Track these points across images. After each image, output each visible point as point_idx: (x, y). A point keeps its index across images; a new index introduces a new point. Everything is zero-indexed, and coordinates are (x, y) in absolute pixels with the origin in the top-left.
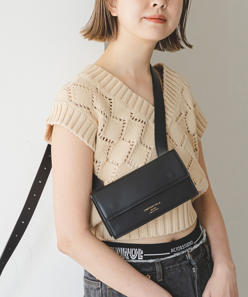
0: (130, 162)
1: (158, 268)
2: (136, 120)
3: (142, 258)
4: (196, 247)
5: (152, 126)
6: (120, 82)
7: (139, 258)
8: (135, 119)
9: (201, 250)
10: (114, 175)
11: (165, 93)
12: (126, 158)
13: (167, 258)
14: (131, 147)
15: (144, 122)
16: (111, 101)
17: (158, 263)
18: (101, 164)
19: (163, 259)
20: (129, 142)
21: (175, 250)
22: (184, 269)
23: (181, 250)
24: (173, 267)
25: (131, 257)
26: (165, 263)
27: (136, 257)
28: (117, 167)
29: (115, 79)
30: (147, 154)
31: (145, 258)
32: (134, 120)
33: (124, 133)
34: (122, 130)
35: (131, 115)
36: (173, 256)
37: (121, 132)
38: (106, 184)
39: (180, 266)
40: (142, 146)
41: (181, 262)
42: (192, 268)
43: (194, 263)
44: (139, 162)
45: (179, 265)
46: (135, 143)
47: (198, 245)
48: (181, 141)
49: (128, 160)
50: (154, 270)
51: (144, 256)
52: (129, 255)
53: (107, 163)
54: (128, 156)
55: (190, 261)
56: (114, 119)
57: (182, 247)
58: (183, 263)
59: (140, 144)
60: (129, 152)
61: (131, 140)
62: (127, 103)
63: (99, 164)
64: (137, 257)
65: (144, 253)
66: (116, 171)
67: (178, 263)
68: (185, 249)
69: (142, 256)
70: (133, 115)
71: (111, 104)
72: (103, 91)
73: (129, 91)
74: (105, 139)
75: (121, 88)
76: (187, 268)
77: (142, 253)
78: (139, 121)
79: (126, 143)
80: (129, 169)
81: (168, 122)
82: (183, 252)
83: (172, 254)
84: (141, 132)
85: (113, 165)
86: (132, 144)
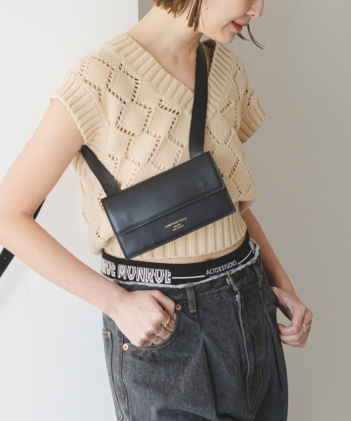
0: (155, 163)
1: (190, 295)
2: (166, 109)
3: (170, 282)
4: (239, 268)
5: (188, 117)
6: (152, 58)
7: (166, 282)
8: (164, 107)
9: (248, 273)
10: (134, 177)
11: (210, 76)
12: (149, 156)
13: (201, 282)
14: (157, 143)
15: (176, 112)
16: (137, 81)
17: (190, 288)
18: (119, 161)
19: (195, 283)
20: (155, 136)
21: (212, 271)
22: (224, 296)
23: (220, 273)
24: (209, 294)
25: (156, 280)
26: (199, 288)
27: (162, 281)
28: (137, 168)
29: (146, 54)
30: (176, 154)
31: (173, 282)
32: (162, 110)
33: (148, 124)
34: (147, 121)
35: (160, 102)
36: (208, 280)
37: (145, 122)
38: (123, 187)
39: (219, 292)
40: (172, 143)
41: (219, 287)
42: (234, 296)
43: (236, 289)
44: (166, 163)
45: (217, 291)
46: (162, 138)
47: (243, 266)
48: (224, 138)
49: (152, 159)
50: (185, 298)
51: (172, 279)
52: (154, 277)
53: (127, 161)
54: (152, 155)
55: (231, 286)
56: (138, 106)
57: (222, 269)
58: (222, 288)
59: (170, 140)
60: (154, 150)
61: (158, 134)
62: (157, 87)
63: (117, 161)
64: (164, 280)
65: (172, 276)
66: (136, 173)
67: (216, 288)
68: (225, 271)
69: (170, 279)
70: (163, 103)
71: (137, 85)
72: (128, 69)
73: (162, 70)
74: (123, 130)
75: (152, 66)
76: (228, 295)
77: (170, 275)
78: (170, 110)
79: (150, 137)
80: (153, 171)
81: (209, 114)
82: (223, 275)
83: (208, 277)
84: (170, 124)
85: (133, 164)
86: (158, 139)
